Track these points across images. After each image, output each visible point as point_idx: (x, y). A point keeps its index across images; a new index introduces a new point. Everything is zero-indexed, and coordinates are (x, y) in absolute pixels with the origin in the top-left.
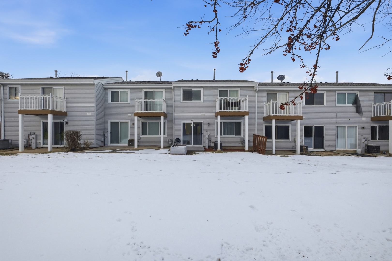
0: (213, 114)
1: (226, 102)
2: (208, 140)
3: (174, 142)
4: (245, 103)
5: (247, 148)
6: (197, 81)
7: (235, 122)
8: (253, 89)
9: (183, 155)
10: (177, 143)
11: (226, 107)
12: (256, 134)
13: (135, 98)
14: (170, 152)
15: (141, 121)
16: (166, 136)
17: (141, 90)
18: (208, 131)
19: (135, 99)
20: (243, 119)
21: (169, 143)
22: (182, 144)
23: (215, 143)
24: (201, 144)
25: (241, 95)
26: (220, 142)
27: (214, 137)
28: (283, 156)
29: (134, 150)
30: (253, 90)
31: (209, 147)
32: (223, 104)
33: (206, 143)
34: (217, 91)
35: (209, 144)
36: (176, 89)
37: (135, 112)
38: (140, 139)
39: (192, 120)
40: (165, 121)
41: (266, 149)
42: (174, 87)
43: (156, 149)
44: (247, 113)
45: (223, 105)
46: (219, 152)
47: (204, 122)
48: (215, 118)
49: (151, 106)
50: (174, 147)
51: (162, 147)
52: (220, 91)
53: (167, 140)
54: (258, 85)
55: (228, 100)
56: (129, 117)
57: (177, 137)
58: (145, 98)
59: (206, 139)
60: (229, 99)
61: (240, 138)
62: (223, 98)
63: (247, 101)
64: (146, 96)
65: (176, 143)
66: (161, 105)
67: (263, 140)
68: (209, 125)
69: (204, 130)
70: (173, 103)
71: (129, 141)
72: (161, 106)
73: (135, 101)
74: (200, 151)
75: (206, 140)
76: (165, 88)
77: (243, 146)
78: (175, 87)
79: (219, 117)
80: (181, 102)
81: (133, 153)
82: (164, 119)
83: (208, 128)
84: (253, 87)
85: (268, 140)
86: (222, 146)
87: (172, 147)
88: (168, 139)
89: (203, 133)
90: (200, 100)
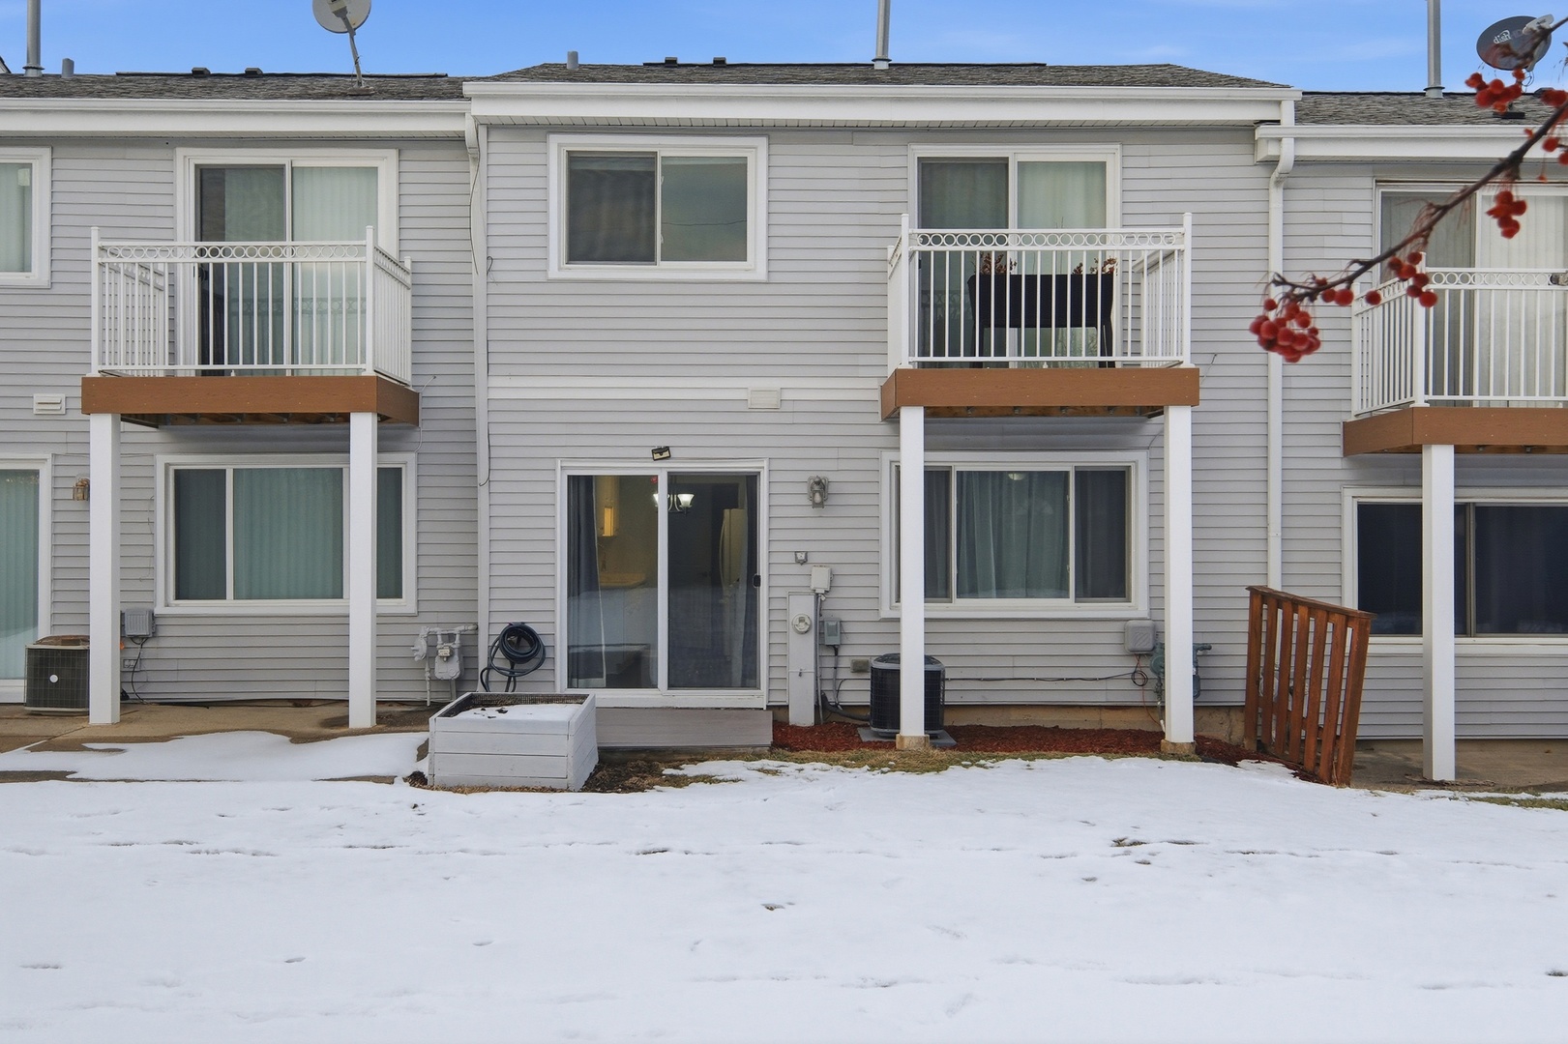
0: (867, 389)
1: (985, 278)
2: (811, 638)
3: (483, 663)
4: (1168, 285)
5: (1179, 725)
6: (719, 69)
7: (1078, 473)
8: (1247, 148)
9: (553, 790)
10: (512, 677)
11: (985, 323)
12: (1275, 584)
13: (94, 233)
14: (423, 767)
15: (161, 460)
16: (406, 603)
17: (162, 153)
18: (812, 558)
19: (95, 243)
20: (1146, 442)
21: (432, 670)
22: (561, 686)
23: (874, 671)
24: (749, 679)
25: (1129, 208)
26: (928, 660)
27: (872, 616)
28: (1524, 796)
29: (76, 746)
30: (1248, 160)
31: (823, 706)
32: (955, 292)
33: (794, 678)
34: (900, 173)
35: (827, 686)
36: (501, 153)
37: (94, 373)
38: (154, 635)
39: (661, 452)
40: (392, 460)
41: (1362, 732)
42: (483, 131)
43: (299, 739)
44: (1182, 385)
45: (955, 306)
46: (918, 763)
47: (776, 465)
48: (885, 429)
49: (263, 315)
50: (463, 715)
51: (361, 712)
52: (926, 166)
53: (422, 646)
54: (1287, 113)
55: (1001, 256)
56: (41, 417)
57: (516, 619)
58: (202, 234)
59: (792, 634)
60: (1011, 249)
61: (1117, 627)
62: (950, 240)
63: (1184, 272)
64: (210, 223)
65: (499, 670)
66: (351, 300)
67: (1339, 644)
68: (818, 498)
69: (775, 547)
70: (478, 281)
71: (41, 662)
72: (351, 312)
73: (95, 258)
74: (728, 754)
75: (795, 641)
76: (402, 143)
77: (1150, 698)
78: (493, 127)
79: (913, 420)
80: (554, 273)
81: (61, 776)
82: (384, 444)
83: (813, 523)
84: (1245, 132)
85: (1377, 645)
86: (949, 698)
87: (448, 714)
88: (424, 631)
89: (763, 570)
90: (741, 255)
